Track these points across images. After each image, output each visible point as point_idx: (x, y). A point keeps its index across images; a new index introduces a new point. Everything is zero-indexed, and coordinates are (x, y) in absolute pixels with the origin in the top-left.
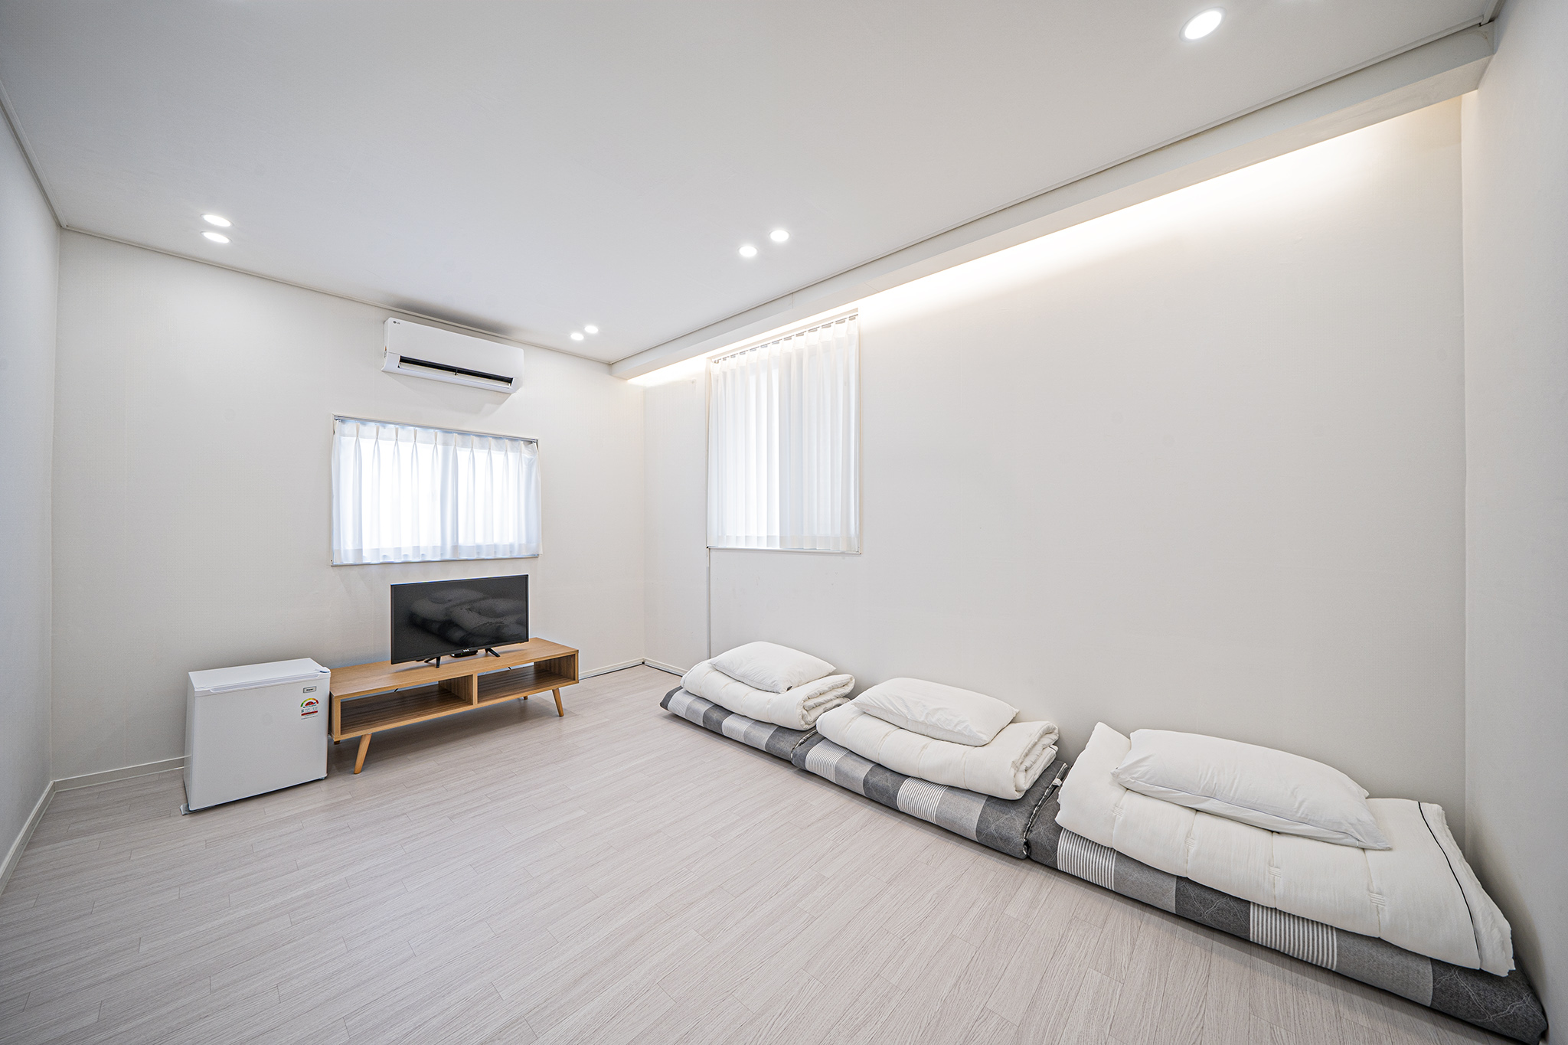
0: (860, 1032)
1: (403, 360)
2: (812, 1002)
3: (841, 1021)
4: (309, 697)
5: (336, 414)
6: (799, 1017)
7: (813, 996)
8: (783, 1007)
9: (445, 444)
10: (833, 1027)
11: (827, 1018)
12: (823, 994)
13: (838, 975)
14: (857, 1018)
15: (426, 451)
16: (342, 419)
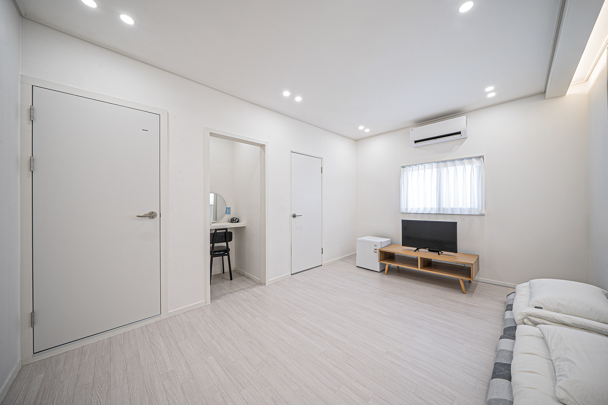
0: (273, 402)
1: (416, 142)
2: (289, 386)
3: (279, 396)
4: (376, 248)
5: (401, 166)
6: (284, 381)
7: (291, 386)
8: (289, 376)
9: (437, 167)
10: (277, 392)
11: (281, 391)
12: (292, 390)
13: (301, 398)
14: (279, 402)
15: (428, 171)
16: (404, 167)
